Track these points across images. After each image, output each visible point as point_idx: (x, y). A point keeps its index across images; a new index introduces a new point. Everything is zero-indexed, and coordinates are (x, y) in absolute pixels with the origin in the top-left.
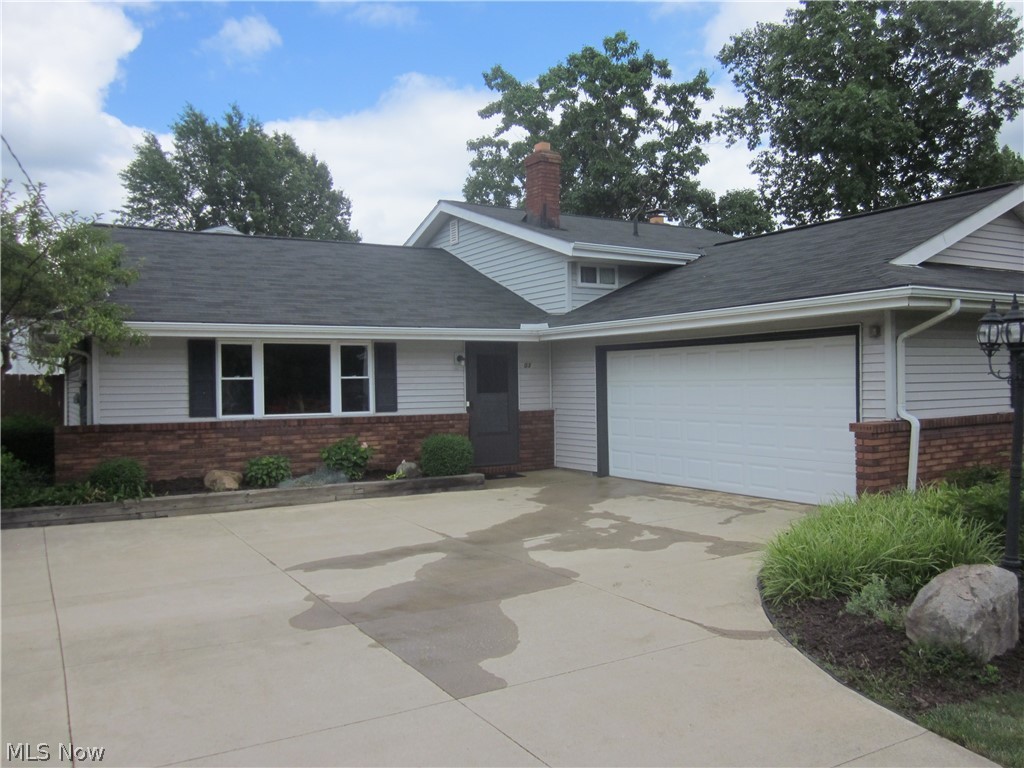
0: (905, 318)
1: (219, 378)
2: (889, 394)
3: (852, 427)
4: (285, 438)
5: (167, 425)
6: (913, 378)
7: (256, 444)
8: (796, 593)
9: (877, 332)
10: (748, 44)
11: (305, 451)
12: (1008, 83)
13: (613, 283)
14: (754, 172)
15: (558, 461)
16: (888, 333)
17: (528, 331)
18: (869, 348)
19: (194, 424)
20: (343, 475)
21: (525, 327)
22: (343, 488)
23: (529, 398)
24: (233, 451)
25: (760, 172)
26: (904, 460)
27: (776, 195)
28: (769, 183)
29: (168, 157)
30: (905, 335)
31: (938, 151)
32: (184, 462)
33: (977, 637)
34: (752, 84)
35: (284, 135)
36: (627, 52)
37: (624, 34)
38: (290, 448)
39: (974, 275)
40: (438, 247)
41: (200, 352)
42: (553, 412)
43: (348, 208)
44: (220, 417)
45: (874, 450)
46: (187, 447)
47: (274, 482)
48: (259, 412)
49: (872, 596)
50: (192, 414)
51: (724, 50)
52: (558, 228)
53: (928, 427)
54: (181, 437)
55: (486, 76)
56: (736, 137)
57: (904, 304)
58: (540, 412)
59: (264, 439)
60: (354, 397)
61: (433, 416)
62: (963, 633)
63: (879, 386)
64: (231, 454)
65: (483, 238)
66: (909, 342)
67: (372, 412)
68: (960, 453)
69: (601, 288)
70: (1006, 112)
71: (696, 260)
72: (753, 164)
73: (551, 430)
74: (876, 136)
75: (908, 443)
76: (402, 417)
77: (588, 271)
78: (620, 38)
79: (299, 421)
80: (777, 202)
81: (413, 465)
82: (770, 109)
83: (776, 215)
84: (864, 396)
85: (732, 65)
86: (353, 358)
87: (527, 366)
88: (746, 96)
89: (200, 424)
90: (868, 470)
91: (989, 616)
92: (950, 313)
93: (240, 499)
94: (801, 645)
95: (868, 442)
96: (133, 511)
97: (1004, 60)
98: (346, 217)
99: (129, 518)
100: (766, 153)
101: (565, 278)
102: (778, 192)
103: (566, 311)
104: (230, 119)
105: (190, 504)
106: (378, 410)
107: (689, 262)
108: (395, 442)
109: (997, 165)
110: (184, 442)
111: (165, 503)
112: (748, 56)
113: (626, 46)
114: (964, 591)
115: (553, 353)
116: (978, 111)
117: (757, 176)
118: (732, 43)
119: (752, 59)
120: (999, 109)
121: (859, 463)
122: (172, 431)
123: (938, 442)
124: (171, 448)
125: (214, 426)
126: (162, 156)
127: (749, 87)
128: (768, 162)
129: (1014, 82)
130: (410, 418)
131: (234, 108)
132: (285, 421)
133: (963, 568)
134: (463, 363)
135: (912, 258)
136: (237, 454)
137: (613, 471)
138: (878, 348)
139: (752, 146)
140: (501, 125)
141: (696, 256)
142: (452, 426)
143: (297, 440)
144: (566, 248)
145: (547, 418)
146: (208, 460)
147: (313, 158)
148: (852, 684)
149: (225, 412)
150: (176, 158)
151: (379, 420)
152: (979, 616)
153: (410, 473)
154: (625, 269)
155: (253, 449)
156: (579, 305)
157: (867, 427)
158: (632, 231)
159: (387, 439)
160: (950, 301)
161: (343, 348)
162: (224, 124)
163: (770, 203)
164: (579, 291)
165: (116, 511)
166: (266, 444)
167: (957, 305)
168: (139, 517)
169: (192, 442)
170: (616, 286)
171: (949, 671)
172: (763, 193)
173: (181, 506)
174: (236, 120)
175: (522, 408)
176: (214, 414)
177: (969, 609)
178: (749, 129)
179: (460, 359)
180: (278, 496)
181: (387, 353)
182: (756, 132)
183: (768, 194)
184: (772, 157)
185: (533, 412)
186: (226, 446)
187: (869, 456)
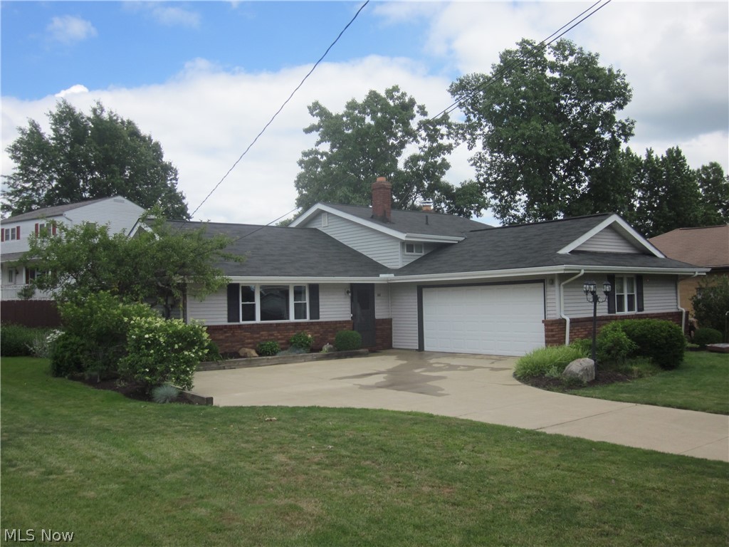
0: (563, 277)
1: (241, 303)
2: (557, 308)
3: (543, 322)
4: (271, 333)
5: (220, 326)
6: (567, 301)
7: (258, 336)
8: (528, 375)
9: (552, 282)
10: (468, 84)
11: (279, 339)
12: (624, 121)
13: (421, 252)
14: (472, 165)
15: (394, 345)
16: (557, 283)
17: (384, 277)
18: (549, 289)
19: (231, 326)
20: (302, 350)
21: (382, 276)
22: (306, 356)
23: (380, 312)
24: (248, 339)
25: (476, 165)
26: (563, 335)
27: (486, 180)
28: (482, 172)
29: (47, 136)
30: (563, 283)
31: (585, 157)
32: (227, 344)
33: (582, 376)
34: (470, 107)
35: (128, 121)
36: (399, 98)
37: (397, 86)
38: (272, 337)
39: (590, 257)
40: (313, 227)
41: (232, 290)
42: (391, 319)
43: (176, 175)
44: (242, 322)
45: (552, 331)
46: (227, 337)
47: (274, 353)
48: (258, 320)
49: (553, 372)
50: (229, 321)
51: (452, 86)
52: (390, 222)
53: (573, 321)
54: (225, 332)
55: (309, 108)
56: (460, 141)
57: (562, 272)
58: (386, 319)
59: (262, 333)
60: (300, 312)
61: (336, 322)
62: (578, 374)
63: (554, 305)
64: (247, 341)
65: (368, 234)
66: (565, 286)
67: (308, 320)
68: (586, 333)
69: (416, 255)
70: (623, 137)
71: (462, 241)
72: (471, 160)
73: (391, 329)
74: (548, 152)
75: (565, 328)
76: (321, 322)
77: (409, 246)
78: (396, 89)
79: (277, 324)
80: (487, 185)
81: (331, 346)
82: (481, 125)
83: (486, 193)
84: (548, 309)
85: (457, 96)
86: (299, 292)
87: (379, 295)
88: (466, 115)
89: (234, 325)
90: (550, 339)
91: (585, 370)
92: (580, 275)
93: (265, 360)
94: (532, 385)
95: (549, 328)
96: (221, 366)
97: (621, 107)
98: (174, 181)
99: (220, 369)
100: (480, 154)
101: (399, 250)
102: (487, 179)
103: (400, 267)
104: (94, 111)
105: (245, 363)
106: (311, 318)
107: (459, 242)
108: (319, 335)
109: (618, 170)
110: (227, 335)
111: (235, 362)
112: (467, 90)
113: (399, 94)
114: (579, 364)
115: (391, 289)
116: (607, 136)
117: (474, 167)
118: (458, 82)
119: (469, 92)
120: (619, 136)
121: (546, 336)
122: (221, 329)
123: (577, 328)
124: (221, 337)
125: (240, 326)
126: (40, 135)
127: (467, 109)
128: (481, 159)
129: (626, 121)
130: (326, 323)
131: (98, 103)
132: (271, 324)
133: (579, 360)
134: (350, 294)
135: (565, 250)
136: (249, 341)
137: (426, 348)
138: (552, 289)
139: (470, 148)
140: (319, 138)
141: (463, 239)
142: (345, 327)
143: (275, 333)
144: (402, 236)
145: (388, 323)
146: (237, 344)
147: (150, 138)
148: (548, 390)
149: (243, 320)
150: (53, 139)
151: (312, 323)
152: (582, 370)
153: (330, 350)
154: (427, 245)
155: (257, 338)
156: (406, 264)
157: (549, 321)
158: (425, 222)
159: (316, 333)
160: (580, 270)
161: (295, 287)
162: (91, 116)
163: (483, 186)
164: (406, 257)
165: (215, 365)
166: (262, 335)
167: (583, 272)
168: (224, 368)
169: (230, 334)
170: (423, 254)
171: (574, 384)
172: (478, 179)
173: (240, 363)
174: (99, 111)
175: (377, 317)
176: (239, 321)
177: (580, 368)
178: (468, 137)
179: (348, 292)
180: (280, 359)
181: (314, 289)
182: (474, 140)
183: (481, 180)
184: (483, 156)
185: (383, 319)
186: (245, 336)
187: (550, 333)
